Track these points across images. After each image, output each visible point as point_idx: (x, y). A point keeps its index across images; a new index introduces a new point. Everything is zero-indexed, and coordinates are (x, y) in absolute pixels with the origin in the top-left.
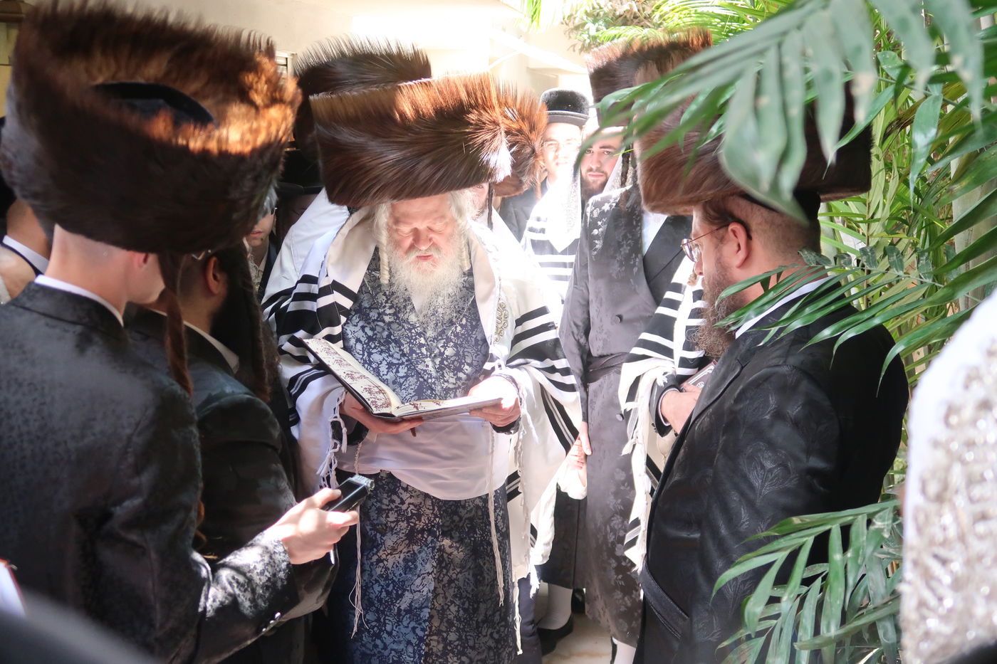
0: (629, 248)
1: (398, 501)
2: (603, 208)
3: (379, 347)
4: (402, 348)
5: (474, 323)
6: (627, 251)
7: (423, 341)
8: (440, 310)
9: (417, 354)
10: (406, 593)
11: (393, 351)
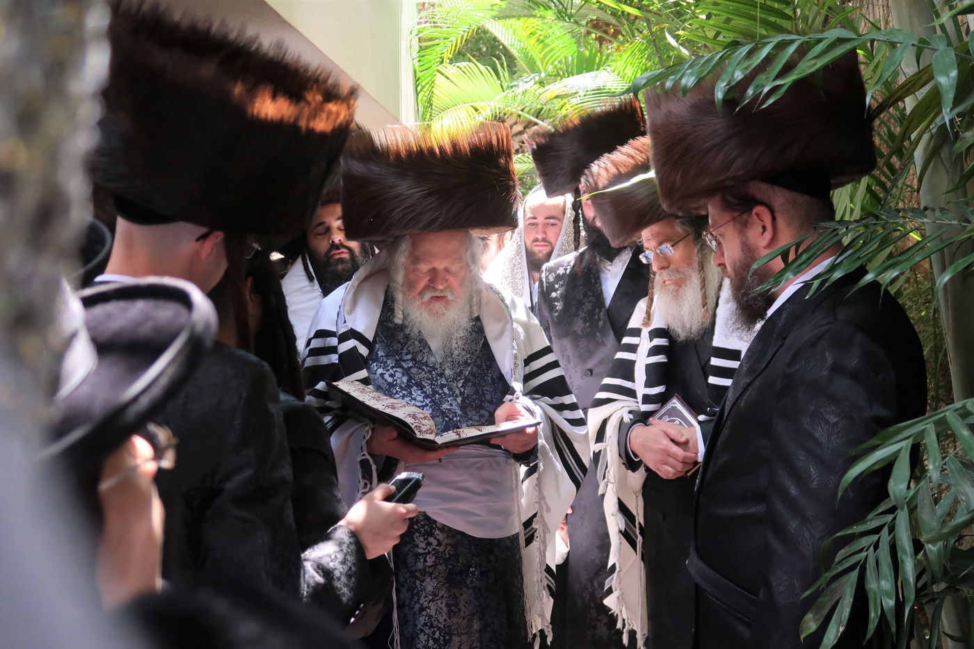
0: (591, 304)
1: (435, 543)
2: (558, 272)
3: (400, 391)
4: (425, 390)
5: (488, 363)
6: (590, 308)
7: (444, 381)
8: (456, 352)
9: (439, 394)
10: (454, 637)
11: (415, 394)
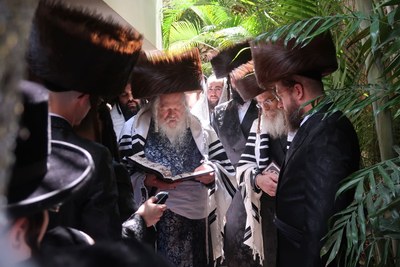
1: (174, 222)
4: (168, 159)
7: (176, 155)
10: (182, 261)
